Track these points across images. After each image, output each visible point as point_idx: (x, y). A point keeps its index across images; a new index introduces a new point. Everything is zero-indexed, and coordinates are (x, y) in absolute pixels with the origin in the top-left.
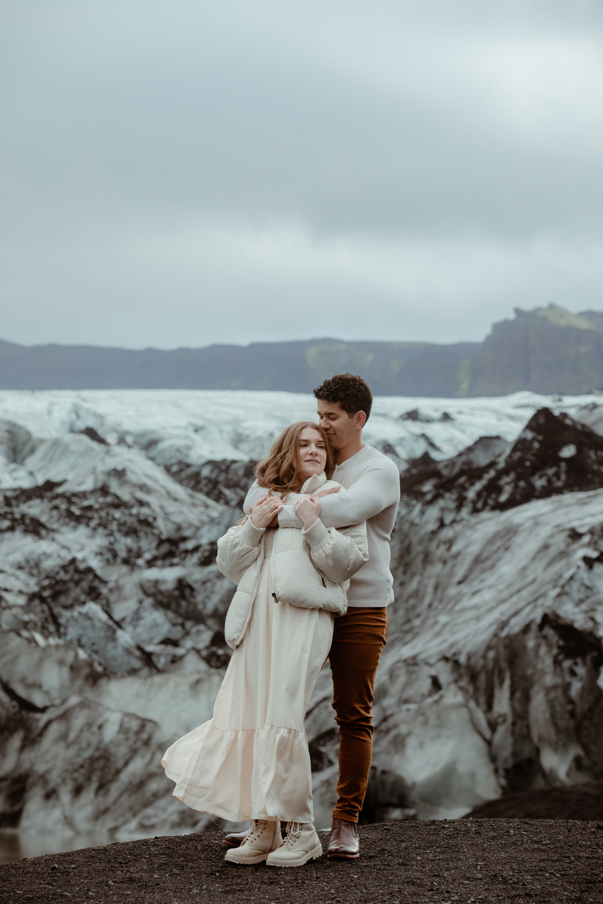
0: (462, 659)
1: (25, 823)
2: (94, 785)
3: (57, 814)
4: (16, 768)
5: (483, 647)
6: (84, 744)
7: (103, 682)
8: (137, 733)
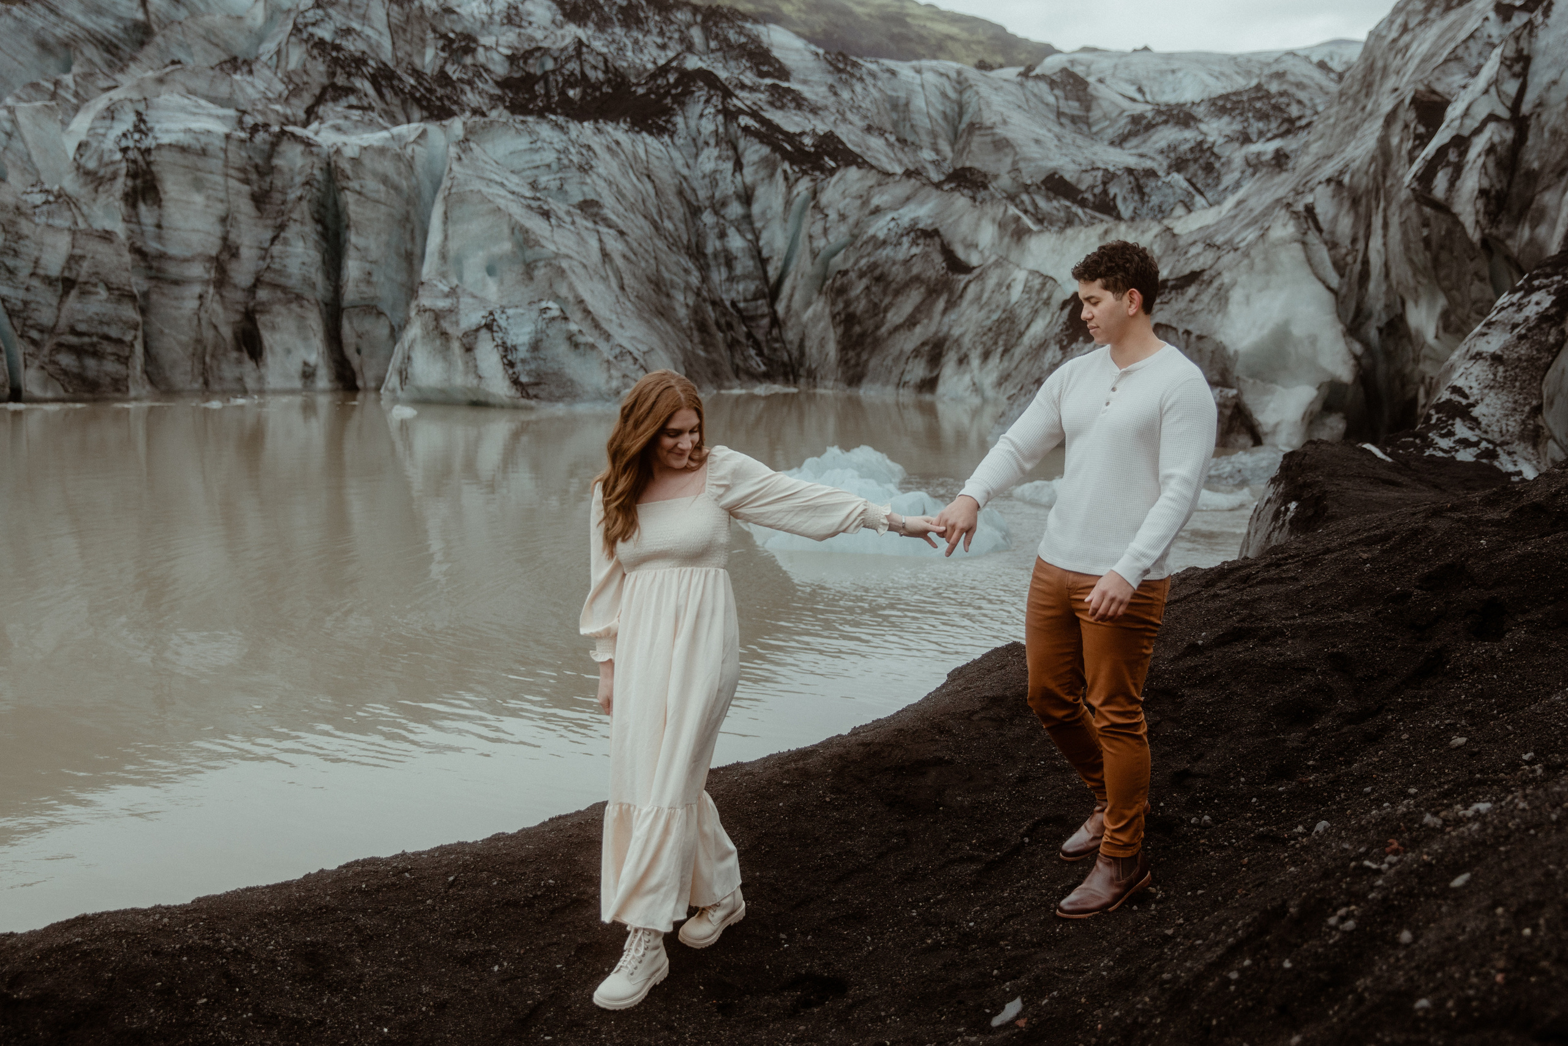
0: (1346, 179)
1: (941, 389)
2: (1000, 350)
3: (967, 379)
4: (936, 333)
5: (1367, 159)
6: (993, 306)
7: (1026, 238)
8: (1039, 292)
